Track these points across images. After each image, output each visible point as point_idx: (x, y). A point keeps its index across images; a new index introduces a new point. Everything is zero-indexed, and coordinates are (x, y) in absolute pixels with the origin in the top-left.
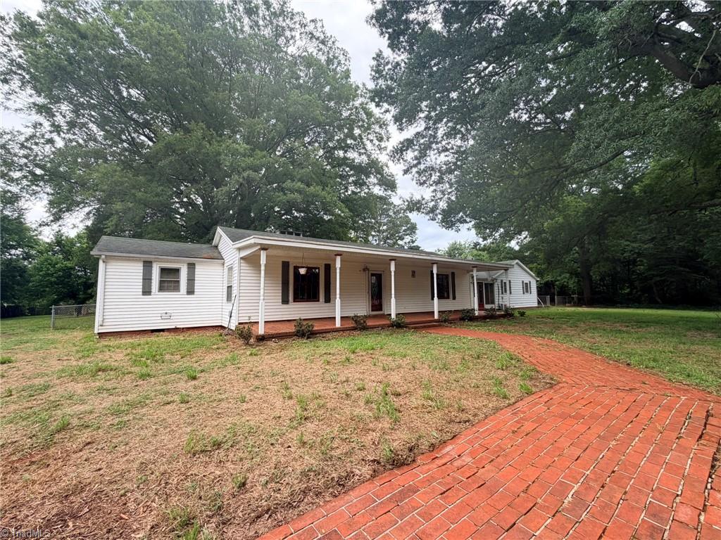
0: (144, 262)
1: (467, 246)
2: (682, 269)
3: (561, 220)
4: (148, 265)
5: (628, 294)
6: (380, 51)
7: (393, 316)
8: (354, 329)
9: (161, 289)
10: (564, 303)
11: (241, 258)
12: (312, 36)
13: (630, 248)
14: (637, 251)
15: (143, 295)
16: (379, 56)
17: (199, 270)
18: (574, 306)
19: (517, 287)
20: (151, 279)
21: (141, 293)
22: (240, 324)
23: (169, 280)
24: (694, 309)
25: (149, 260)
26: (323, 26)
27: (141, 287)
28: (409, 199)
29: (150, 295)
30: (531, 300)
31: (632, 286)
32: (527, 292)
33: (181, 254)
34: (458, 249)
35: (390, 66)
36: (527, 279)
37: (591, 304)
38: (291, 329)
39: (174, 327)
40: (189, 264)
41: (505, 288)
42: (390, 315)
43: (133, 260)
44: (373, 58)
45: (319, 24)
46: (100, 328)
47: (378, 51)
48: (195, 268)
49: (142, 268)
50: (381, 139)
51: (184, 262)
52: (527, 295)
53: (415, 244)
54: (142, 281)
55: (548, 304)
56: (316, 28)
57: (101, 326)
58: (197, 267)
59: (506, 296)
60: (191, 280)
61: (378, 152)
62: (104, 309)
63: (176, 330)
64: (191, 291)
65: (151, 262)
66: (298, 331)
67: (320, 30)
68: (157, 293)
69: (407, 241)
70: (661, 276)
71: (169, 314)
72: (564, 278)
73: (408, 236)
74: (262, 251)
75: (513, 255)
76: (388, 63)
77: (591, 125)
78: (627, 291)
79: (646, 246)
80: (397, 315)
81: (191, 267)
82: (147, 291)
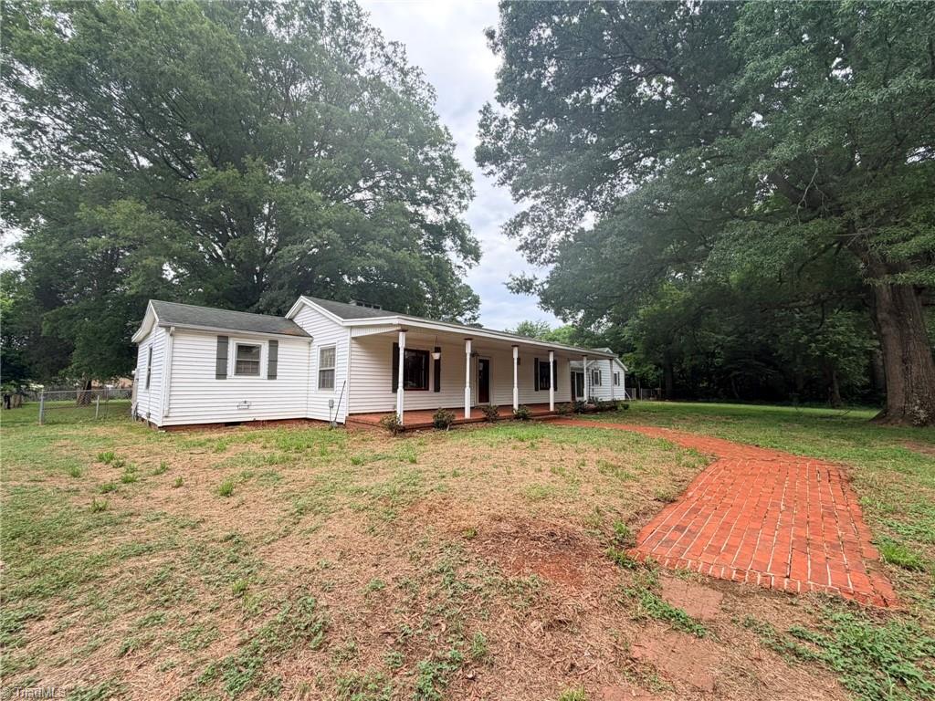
0: (219, 337)
1: (539, 327)
2: (758, 363)
3: (657, 307)
4: (223, 340)
5: (706, 387)
6: (489, 105)
7: (516, 407)
8: (485, 420)
9: (238, 372)
10: (648, 397)
11: (353, 338)
12: (388, 61)
13: (714, 340)
14: (721, 343)
15: (217, 378)
16: (486, 110)
17: (284, 350)
18: (657, 400)
19: (606, 378)
20: (227, 359)
21: (215, 376)
22: (350, 415)
23: (248, 360)
24: (767, 404)
25: (225, 334)
26: (404, 53)
27: (215, 368)
28: (520, 278)
29: (225, 378)
30: (619, 393)
31: (710, 381)
32: (616, 383)
33: (261, 329)
34: (529, 331)
35: (497, 123)
36: (616, 369)
37: (673, 398)
38: (430, 419)
39: (252, 419)
40: (270, 342)
41: (596, 379)
42: (512, 406)
43: (206, 334)
44: (480, 111)
45: (400, 49)
46: (165, 419)
47: (486, 104)
48: (277, 346)
49: (216, 344)
50: (462, 196)
51: (263, 339)
52: (616, 387)
53: (477, 322)
54: (215, 360)
55: (635, 398)
56: (395, 51)
57: (166, 417)
58: (280, 345)
59: (597, 388)
60: (273, 362)
61: (458, 211)
62: (170, 395)
63: (255, 423)
64: (272, 375)
65: (227, 337)
66: (438, 423)
67: (400, 55)
68: (233, 376)
69: (468, 317)
70: (739, 370)
71: (248, 404)
72: (649, 369)
73: (468, 312)
74: (401, 333)
75: (599, 342)
76: (495, 119)
77: (728, 237)
78: (705, 384)
79: (729, 339)
80: (519, 405)
81: (274, 344)
82: (221, 374)
